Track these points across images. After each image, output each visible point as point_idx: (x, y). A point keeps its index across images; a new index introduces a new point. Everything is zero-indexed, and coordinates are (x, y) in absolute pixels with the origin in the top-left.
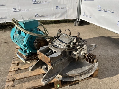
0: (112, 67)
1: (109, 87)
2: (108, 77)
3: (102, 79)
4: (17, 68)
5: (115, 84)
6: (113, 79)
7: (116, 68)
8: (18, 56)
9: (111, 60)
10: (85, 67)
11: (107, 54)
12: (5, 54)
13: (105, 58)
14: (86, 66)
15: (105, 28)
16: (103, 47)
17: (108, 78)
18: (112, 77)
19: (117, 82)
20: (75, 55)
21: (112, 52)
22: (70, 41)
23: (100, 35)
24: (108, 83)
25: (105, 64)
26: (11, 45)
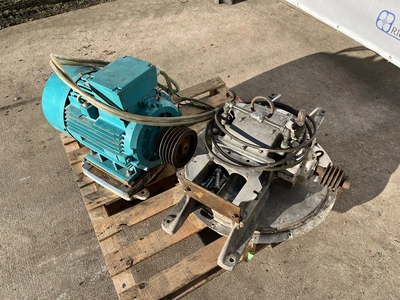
0: (365, 169)
1: (365, 231)
2: (359, 202)
3: (345, 211)
4: (118, 225)
5: (380, 222)
6: (373, 207)
7: (375, 173)
8: (91, 177)
9: (359, 148)
10: (313, 196)
11: (346, 125)
12: (25, 162)
13: (342, 142)
14: (314, 193)
15: (334, 26)
16: (329, 99)
17: (360, 206)
18: (368, 203)
19: (383, 214)
20: (292, 175)
21: (357, 115)
22: (274, 136)
23: (312, 45)
24: (362, 221)
25: (345, 162)
26: (21, 121)
